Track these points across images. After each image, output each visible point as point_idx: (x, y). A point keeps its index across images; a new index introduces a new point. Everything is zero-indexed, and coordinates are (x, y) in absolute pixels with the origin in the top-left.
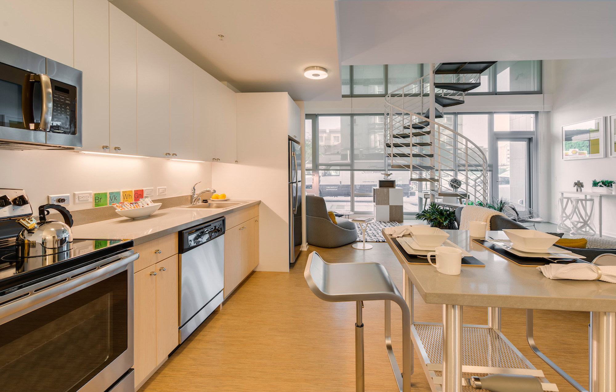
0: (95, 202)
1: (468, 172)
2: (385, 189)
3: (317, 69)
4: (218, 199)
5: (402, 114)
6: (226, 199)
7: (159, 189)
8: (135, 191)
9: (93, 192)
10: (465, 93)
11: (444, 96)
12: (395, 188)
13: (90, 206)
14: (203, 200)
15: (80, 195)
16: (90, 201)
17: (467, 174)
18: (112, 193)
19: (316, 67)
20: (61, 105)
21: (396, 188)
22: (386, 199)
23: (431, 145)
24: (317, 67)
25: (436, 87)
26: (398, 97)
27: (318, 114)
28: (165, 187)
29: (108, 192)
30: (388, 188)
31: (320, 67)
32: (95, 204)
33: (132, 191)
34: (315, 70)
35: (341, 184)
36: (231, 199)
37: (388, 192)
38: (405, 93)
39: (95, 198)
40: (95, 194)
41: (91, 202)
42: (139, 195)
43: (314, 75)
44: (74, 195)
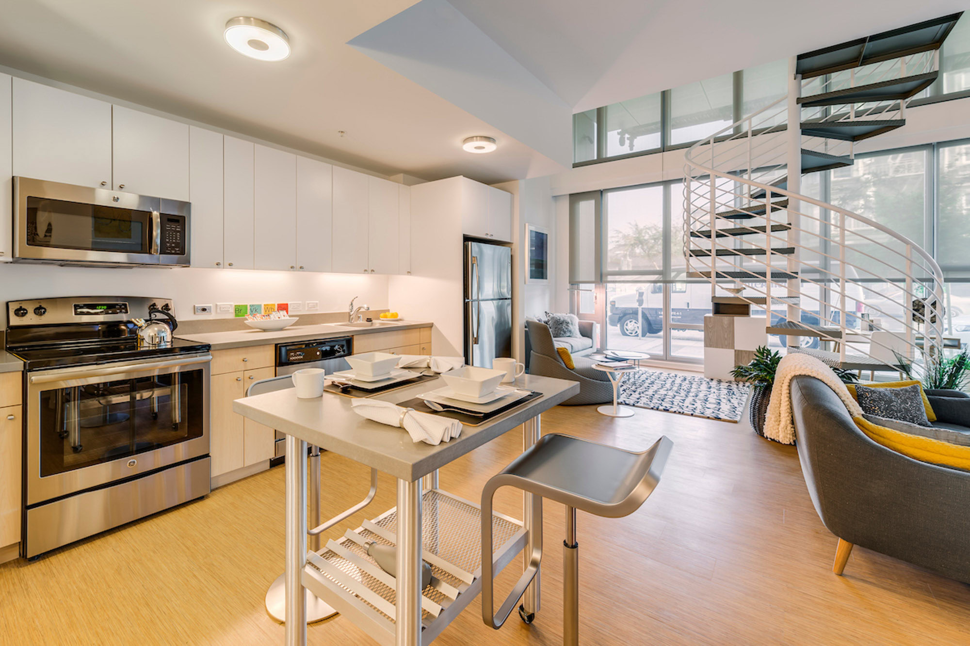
0: (236, 313)
1: (846, 284)
2: (725, 319)
3: (477, 140)
4: (387, 318)
5: (747, 170)
6: (399, 318)
7: (308, 304)
8: (278, 304)
9: (234, 304)
10: (907, 102)
11: (856, 117)
12: (749, 316)
13: (231, 316)
14: (368, 319)
15: (221, 306)
16: (230, 311)
17: (843, 288)
18: (253, 305)
19: (475, 138)
20: (172, 233)
21: (752, 316)
22: (726, 336)
23: (790, 228)
24: (477, 137)
25: (802, 107)
26: (764, 135)
27: (604, 190)
28: (317, 302)
29: (249, 304)
30: (734, 316)
31: (481, 137)
32: (236, 315)
33: (274, 305)
34: (473, 141)
35: (688, 307)
36: (405, 319)
37: (733, 322)
38: (753, 129)
39: (236, 309)
40: (235, 306)
41: (232, 313)
42: (283, 307)
43: (482, 148)
44: (216, 305)
